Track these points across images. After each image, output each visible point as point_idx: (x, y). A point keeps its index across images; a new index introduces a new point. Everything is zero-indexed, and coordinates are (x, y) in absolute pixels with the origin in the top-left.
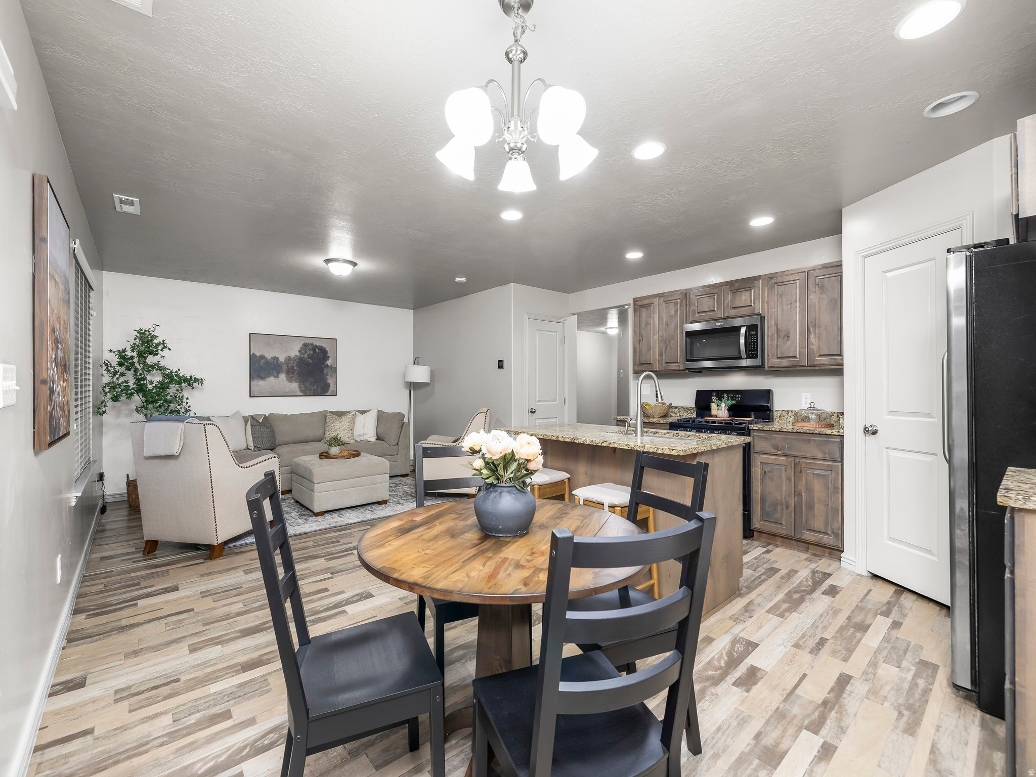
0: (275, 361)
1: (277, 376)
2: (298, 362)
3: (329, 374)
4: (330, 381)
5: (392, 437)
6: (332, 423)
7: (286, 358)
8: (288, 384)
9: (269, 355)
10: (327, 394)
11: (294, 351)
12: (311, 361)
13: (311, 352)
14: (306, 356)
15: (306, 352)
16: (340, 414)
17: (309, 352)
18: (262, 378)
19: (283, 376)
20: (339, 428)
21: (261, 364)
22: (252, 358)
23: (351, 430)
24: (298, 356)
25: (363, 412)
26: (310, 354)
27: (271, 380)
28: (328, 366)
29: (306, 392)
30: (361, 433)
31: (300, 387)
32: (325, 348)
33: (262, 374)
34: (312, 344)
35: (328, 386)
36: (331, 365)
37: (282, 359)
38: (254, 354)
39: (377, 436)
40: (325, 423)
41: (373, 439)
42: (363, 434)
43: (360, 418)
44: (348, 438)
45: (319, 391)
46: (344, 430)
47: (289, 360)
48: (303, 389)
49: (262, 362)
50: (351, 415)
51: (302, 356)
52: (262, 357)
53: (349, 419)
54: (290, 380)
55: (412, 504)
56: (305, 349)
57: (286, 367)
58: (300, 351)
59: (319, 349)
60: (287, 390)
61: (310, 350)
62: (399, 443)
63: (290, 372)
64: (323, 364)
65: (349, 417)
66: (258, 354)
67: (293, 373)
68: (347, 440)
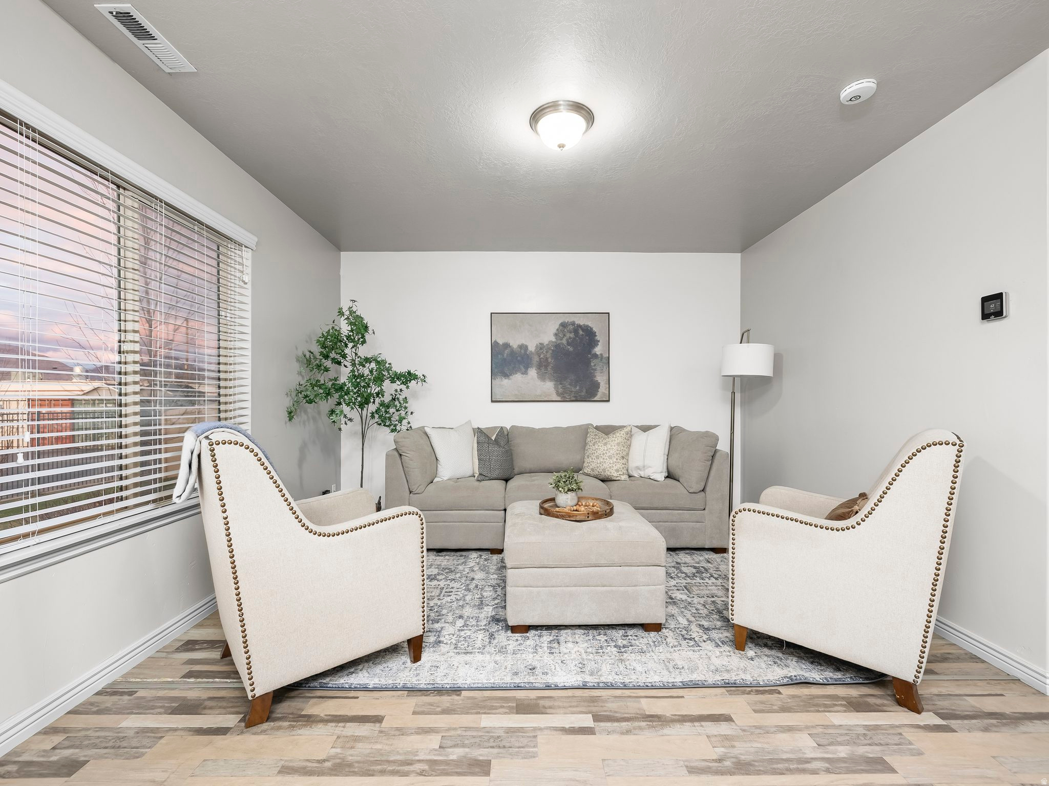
0: (523, 351)
1: (525, 373)
2: (553, 351)
3: (598, 368)
4: (600, 378)
5: (692, 477)
6: (594, 445)
7: (537, 346)
8: (539, 383)
9: (515, 343)
10: (595, 399)
11: (548, 335)
12: (571, 349)
13: (572, 335)
14: (564, 341)
15: (564, 335)
16: (608, 430)
17: (568, 335)
18: (506, 376)
19: (533, 372)
20: (603, 454)
21: (505, 355)
22: (494, 346)
23: (623, 457)
24: (553, 342)
25: (645, 429)
26: (570, 338)
27: (518, 378)
28: (596, 356)
29: (567, 396)
30: (640, 464)
31: (556, 387)
32: (591, 329)
33: (506, 370)
34: (573, 324)
35: (596, 386)
36: (601, 355)
37: (532, 348)
38: (495, 342)
39: (668, 472)
40: (585, 444)
41: (661, 477)
42: (644, 467)
43: (640, 439)
44: (617, 471)
45: (583, 394)
46: (610, 457)
47: (541, 349)
48: (561, 390)
49: (507, 352)
50: (622, 433)
51: (559, 342)
52: (507, 346)
53: (620, 440)
54: (542, 377)
55: (717, 650)
56: (563, 331)
57: (538, 360)
58: (556, 335)
59: (583, 330)
60: (539, 392)
61: (570, 333)
62: (708, 489)
63: (542, 366)
64: (590, 352)
65: (619, 437)
66: (501, 342)
67: (546, 367)
68: (615, 474)
